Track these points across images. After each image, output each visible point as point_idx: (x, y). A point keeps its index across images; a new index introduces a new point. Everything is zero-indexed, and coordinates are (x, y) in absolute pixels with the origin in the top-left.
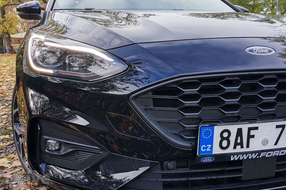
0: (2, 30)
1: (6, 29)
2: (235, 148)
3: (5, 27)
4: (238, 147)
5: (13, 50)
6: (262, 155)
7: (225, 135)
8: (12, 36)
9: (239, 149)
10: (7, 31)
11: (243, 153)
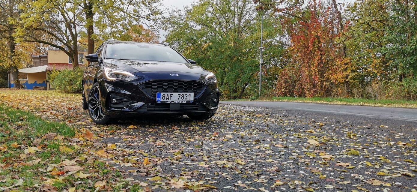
0: (10, 64)
1: (14, 63)
2: (167, 99)
3: (13, 62)
4: (168, 99)
5: (20, 85)
6: (174, 102)
7: (164, 96)
8: (20, 71)
9: (168, 100)
10: (15, 66)
11: (169, 101)
